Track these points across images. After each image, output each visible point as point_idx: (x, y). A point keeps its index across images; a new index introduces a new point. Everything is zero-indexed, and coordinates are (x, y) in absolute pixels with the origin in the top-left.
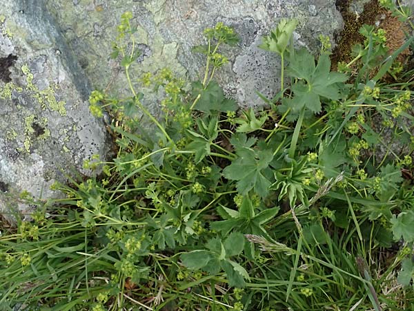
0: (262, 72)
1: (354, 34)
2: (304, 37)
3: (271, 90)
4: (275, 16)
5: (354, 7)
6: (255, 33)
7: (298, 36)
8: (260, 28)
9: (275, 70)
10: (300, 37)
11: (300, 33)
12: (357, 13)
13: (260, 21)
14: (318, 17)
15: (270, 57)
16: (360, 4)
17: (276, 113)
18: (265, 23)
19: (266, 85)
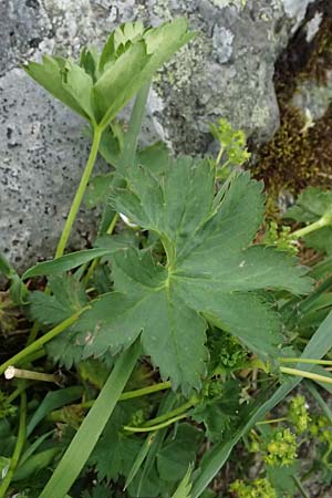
0: (15, 168)
1: (289, 163)
2: (173, 115)
3: (27, 234)
4: (112, 18)
5: (305, 96)
6: (34, 43)
7: (156, 103)
8: (52, 34)
9: (58, 180)
10: (161, 108)
11: (165, 96)
12: (308, 113)
13: (62, 13)
14: (231, 73)
15: (57, 135)
16: (322, 96)
17: (17, 308)
18: (73, 26)
19: (14, 214)
